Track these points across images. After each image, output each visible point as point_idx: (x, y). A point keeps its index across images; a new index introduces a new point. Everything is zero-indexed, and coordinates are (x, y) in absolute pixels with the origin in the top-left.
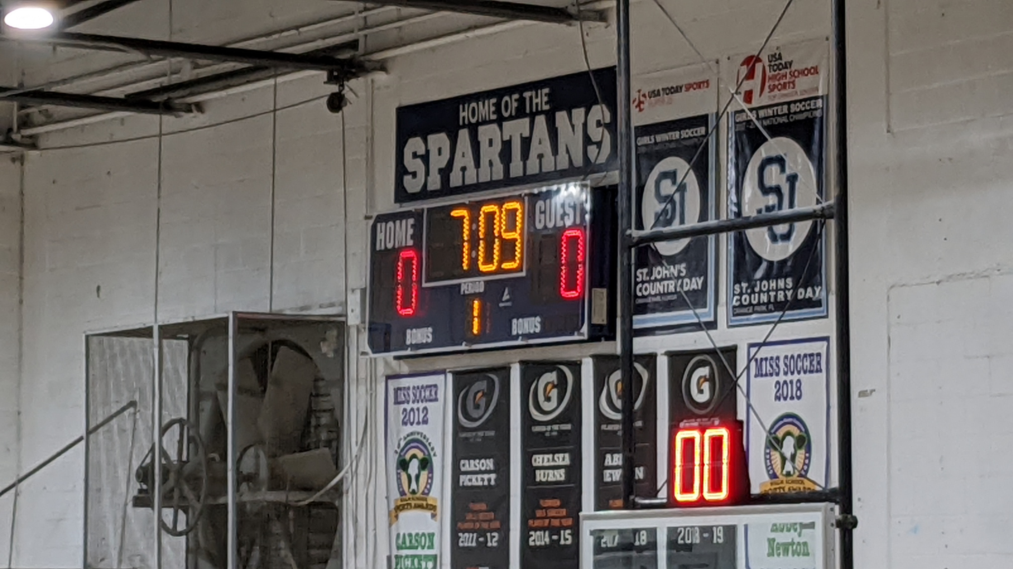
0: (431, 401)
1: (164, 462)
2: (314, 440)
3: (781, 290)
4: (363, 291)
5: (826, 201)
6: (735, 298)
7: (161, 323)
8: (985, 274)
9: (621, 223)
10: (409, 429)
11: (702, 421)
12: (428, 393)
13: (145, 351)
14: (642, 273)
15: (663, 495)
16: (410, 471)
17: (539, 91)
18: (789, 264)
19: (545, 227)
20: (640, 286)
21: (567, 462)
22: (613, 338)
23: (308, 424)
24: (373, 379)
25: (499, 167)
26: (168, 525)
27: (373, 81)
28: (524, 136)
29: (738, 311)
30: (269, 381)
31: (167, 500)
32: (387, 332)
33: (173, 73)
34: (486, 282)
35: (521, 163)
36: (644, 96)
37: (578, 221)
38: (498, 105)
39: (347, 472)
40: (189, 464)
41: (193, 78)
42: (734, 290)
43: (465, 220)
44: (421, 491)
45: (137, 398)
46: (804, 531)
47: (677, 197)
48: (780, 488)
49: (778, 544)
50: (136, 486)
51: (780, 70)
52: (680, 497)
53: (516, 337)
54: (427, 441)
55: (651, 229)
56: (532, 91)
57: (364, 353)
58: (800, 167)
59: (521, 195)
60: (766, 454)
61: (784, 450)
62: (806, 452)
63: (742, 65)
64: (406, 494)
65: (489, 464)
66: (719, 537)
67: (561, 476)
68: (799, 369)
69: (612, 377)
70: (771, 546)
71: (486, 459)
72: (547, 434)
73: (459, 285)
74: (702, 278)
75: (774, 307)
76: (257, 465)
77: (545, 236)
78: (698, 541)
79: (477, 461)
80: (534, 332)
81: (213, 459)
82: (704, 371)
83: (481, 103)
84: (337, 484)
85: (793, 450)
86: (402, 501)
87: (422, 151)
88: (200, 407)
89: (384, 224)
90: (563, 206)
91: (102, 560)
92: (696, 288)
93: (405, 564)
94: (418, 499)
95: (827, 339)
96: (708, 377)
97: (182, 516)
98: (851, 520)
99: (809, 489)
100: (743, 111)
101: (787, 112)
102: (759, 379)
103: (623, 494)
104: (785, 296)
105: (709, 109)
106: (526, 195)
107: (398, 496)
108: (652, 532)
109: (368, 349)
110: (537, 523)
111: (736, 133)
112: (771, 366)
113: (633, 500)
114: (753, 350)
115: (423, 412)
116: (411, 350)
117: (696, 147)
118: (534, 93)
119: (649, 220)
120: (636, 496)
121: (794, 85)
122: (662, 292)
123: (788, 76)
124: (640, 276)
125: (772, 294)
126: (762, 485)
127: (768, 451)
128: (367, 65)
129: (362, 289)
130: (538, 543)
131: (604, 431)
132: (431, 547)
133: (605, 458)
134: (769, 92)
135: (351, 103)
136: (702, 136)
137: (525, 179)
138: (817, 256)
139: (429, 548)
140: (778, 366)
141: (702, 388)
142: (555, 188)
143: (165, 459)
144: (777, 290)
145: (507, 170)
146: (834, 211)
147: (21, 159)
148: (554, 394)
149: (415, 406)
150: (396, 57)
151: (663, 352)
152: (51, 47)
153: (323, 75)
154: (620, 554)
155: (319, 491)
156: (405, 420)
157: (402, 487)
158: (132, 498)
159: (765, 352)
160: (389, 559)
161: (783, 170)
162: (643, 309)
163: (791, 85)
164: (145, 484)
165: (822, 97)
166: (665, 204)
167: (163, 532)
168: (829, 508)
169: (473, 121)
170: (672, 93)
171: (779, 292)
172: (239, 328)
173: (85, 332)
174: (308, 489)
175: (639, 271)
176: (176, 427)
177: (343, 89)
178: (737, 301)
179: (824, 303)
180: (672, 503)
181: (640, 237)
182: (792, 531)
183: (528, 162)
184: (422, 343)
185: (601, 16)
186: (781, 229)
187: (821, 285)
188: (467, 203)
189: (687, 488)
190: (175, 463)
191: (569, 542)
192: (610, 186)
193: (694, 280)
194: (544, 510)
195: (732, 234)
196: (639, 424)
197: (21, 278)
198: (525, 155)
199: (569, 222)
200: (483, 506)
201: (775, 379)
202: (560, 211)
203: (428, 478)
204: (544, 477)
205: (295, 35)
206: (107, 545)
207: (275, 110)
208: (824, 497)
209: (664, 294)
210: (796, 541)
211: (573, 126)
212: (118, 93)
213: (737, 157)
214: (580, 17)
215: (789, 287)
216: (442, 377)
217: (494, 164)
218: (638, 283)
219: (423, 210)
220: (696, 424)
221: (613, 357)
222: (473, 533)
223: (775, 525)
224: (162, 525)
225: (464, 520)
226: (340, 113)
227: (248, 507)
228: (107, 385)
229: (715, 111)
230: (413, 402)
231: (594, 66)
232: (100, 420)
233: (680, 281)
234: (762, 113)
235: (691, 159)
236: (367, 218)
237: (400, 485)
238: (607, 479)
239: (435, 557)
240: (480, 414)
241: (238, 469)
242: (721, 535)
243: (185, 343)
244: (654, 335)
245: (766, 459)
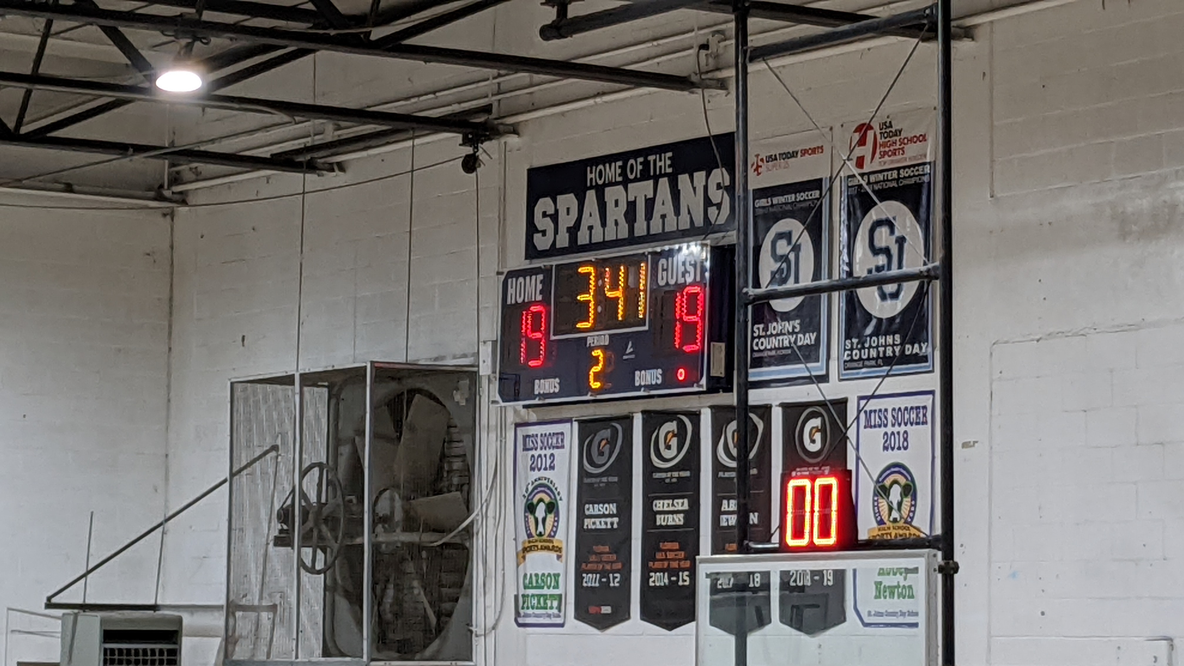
0: (558, 447)
1: (303, 504)
2: (446, 484)
3: (890, 345)
4: (494, 342)
5: (933, 262)
6: (847, 352)
7: (302, 372)
8: (1082, 332)
9: (739, 282)
10: (536, 474)
11: (814, 470)
12: (555, 441)
13: (287, 398)
14: (758, 329)
15: (775, 538)
16: (537, 514)
17: (663, 155)
18: (898, 321)
19: (667, 284)
20: (756, 340)
21: (686, 507)
22: (731, 390)
23: (441, 468)
24: (503, 427)
25: (624, 227)
26: (307, 564)
27: (505, 143)
28: (648, 197)
29: (849, 365)
30: (404, 428)
31: (306, 540)
32: (517, 383)
33: (315, 135)
34: (611, 336)
35: (645, 223)
36: (762, 160)
37: (698, 279)
38: (623, 168)
39: (477, 515)
40: (327, 506)
41: (336, 139)
42: (845, 345)
43: (592, 277)
44: (547, 533)
45: (279, 442)
46: (909, 575)
47: (792, 257)
48: (887, 534)
49: (885, 587)
50: (276, 527)
51: (890, 137)
52: (791, 542)
53: (639, 388)
54: (554, 486)
55: (767, 287)
56: (656, 154)
57: (494, 402)
58: (908, 230)
59: (644, 253)
60: (874, 501)
61: (891, 498)
62: (912, 501)
63: (855, 131)
64: (533, 537)
65: (612, 508)
66: (829, 580)
67: (680, 520)
68: (906, 421)
69: (729, 427)
70: (878, 589)
71: (609, 503)
72: (667, 481)
73: (585, 339)
74: (815, 334)
75: (883, 362)
76: (392, 508)
77: (665, 292)
78: (809, 584)
79: (601, 505)
80: (656, 383)
81: (351, 501)
82: (816, 422)
83: (607, 165)
84: (468, 526)
85: (900, 499)
86: (529, 542)
87: (551, 211)
88: (339, 452)
89: (514, 279)
90: (684, 264)
91: (245, 596)
92: (809, 343)
93: (531, 603)
94: (545, 541)
95: (932, 392)
96: (820, 428)
97: (320, 555)
98: (953, 566)
99: (914, 534)
100: (854, 176)
101: (896, 177)
102: (868, 429)
103: (737, 539)
104: (894, 352)
105: (824, 174)
106: (649, 253)
107: (526, 538)
108: (766, 575)
109: (498, 398)
110: (658, 565)
111: (848, 195)
112: (880, 418)
113: (747, 544)
114: (863, 402)
115: (550, 458)
116: (540, 399)
117: (811, 209)
118: (658, 156)
119: (765, 278)
120: (750, 541)
121: (904, 151)
122: (777, 346)
123: (898, 143)
124: (757, 331)
125: (881, 349)
126: (870, 530)
127: (876, 498)
128: (501, 128)
129: (492, 341)
130: (658, 584)
131: (721, 478)
132: (556, 587)
133: (721, 505)
134: (880, 158)
135: (485, 165)
136: (818, 199)
137: (649, 238)
138: (924, 315)
139: (554, 588)
140: (886, 418)
141: (815, 437)
142: (677, 247)
143: (305, 501)
144: (886, 346)
145: (631, 230)
146: (939, 272)
147: (172, 215)
148: (674, 442)
149: (543, 452)
150: (526, 121)
151: (778, 403)
152: (201, 109)
153: (459, 137)
154: (735, 594)
155: (451, 531)
156: (533, 466)
157: (530, 530)
158: (273, 538)
159: (873, 405)
160: (516, 597)
161: (892, 232)
162: (758, 362)
163: (901, 152)
164: (285, 524)
165: (930, 163)
166: (780, 263)
167: (302, 571)
168: (932, 554)
169: (600, 182)
170: (788, 158)
171: (888, 348)
172: (376, 376)
173: (230, 380)
174: (440, 530)
175: (756, 326)
176: (316, 470)
177: (478, 151)
178: (848, 355)
179: (930, 359)
180: (784, 548)
181: (755, 295)
182: (898, 575)
183: (652, 222)
184: (550, 394)
185: (722, 84)
186: (890, 288)
187: (927, 341)
188: (593, 260)
189: (798, 533)
190: (314, 504)
191: (687, 583)
192: (729, 245)
193: (807, 335)
194: (663, 553)
195: (844, 293)
196: (754, 471)
197: (170, 326)
198: (649, 216)
199: (689, 279)
200: (607, 549)
201: (883, 430)
202: (681, 269)
203: (555, 521)
204: (664, 521)
205: (432, 98)
206: (250, 582)
207: (412, 171)
208: (927, 544)
209: (779, 349)
210: (901, 584)
211: (694, 189)
212: (265, 153)
213: (849, 219)
214: (703, 85)
215: (896, 343)
216: (568, 425)
217: (619, 221)
218: (755, 338)
219: (552, 266)
220: (807, 473)
221: (730, 408)
222: (596, 574)
223: (883, 569)
224: (301, 563)
225: (587, 562)
226: (474, 175)
227: (384, 546)
228: (250, 430)
229: (829, 175)
230: (541, 449)
231: (715, 131)
232: (244, 463)
233: (794, 336)
234: (873, 178)
235: (805, 222)
236: (499, 273)
237: (527, 528)
238: (724, 523)
239: (560, 596)
240: (604, 462)
241: (374, 511)
242: (831, 578)
243: (325, 390)
244: (769, 387)
245: (874, 506)
